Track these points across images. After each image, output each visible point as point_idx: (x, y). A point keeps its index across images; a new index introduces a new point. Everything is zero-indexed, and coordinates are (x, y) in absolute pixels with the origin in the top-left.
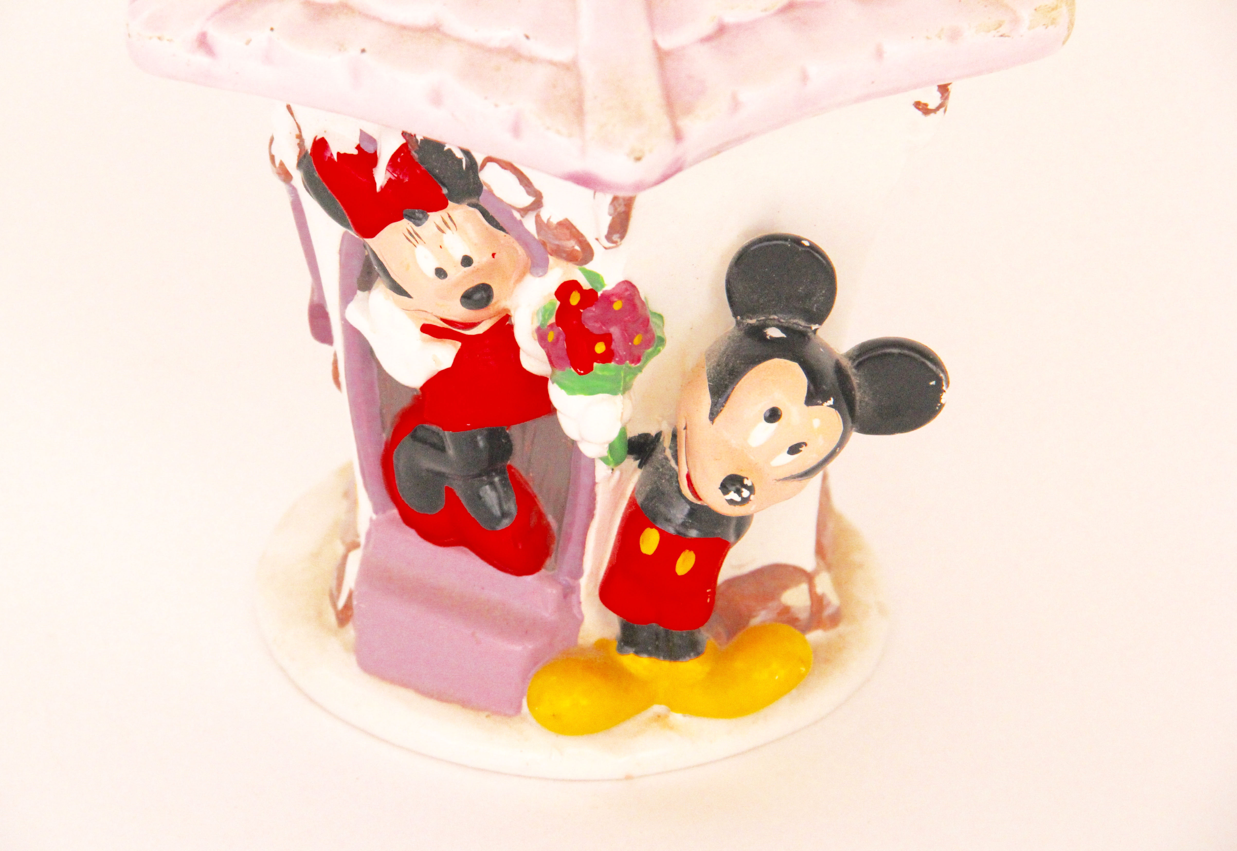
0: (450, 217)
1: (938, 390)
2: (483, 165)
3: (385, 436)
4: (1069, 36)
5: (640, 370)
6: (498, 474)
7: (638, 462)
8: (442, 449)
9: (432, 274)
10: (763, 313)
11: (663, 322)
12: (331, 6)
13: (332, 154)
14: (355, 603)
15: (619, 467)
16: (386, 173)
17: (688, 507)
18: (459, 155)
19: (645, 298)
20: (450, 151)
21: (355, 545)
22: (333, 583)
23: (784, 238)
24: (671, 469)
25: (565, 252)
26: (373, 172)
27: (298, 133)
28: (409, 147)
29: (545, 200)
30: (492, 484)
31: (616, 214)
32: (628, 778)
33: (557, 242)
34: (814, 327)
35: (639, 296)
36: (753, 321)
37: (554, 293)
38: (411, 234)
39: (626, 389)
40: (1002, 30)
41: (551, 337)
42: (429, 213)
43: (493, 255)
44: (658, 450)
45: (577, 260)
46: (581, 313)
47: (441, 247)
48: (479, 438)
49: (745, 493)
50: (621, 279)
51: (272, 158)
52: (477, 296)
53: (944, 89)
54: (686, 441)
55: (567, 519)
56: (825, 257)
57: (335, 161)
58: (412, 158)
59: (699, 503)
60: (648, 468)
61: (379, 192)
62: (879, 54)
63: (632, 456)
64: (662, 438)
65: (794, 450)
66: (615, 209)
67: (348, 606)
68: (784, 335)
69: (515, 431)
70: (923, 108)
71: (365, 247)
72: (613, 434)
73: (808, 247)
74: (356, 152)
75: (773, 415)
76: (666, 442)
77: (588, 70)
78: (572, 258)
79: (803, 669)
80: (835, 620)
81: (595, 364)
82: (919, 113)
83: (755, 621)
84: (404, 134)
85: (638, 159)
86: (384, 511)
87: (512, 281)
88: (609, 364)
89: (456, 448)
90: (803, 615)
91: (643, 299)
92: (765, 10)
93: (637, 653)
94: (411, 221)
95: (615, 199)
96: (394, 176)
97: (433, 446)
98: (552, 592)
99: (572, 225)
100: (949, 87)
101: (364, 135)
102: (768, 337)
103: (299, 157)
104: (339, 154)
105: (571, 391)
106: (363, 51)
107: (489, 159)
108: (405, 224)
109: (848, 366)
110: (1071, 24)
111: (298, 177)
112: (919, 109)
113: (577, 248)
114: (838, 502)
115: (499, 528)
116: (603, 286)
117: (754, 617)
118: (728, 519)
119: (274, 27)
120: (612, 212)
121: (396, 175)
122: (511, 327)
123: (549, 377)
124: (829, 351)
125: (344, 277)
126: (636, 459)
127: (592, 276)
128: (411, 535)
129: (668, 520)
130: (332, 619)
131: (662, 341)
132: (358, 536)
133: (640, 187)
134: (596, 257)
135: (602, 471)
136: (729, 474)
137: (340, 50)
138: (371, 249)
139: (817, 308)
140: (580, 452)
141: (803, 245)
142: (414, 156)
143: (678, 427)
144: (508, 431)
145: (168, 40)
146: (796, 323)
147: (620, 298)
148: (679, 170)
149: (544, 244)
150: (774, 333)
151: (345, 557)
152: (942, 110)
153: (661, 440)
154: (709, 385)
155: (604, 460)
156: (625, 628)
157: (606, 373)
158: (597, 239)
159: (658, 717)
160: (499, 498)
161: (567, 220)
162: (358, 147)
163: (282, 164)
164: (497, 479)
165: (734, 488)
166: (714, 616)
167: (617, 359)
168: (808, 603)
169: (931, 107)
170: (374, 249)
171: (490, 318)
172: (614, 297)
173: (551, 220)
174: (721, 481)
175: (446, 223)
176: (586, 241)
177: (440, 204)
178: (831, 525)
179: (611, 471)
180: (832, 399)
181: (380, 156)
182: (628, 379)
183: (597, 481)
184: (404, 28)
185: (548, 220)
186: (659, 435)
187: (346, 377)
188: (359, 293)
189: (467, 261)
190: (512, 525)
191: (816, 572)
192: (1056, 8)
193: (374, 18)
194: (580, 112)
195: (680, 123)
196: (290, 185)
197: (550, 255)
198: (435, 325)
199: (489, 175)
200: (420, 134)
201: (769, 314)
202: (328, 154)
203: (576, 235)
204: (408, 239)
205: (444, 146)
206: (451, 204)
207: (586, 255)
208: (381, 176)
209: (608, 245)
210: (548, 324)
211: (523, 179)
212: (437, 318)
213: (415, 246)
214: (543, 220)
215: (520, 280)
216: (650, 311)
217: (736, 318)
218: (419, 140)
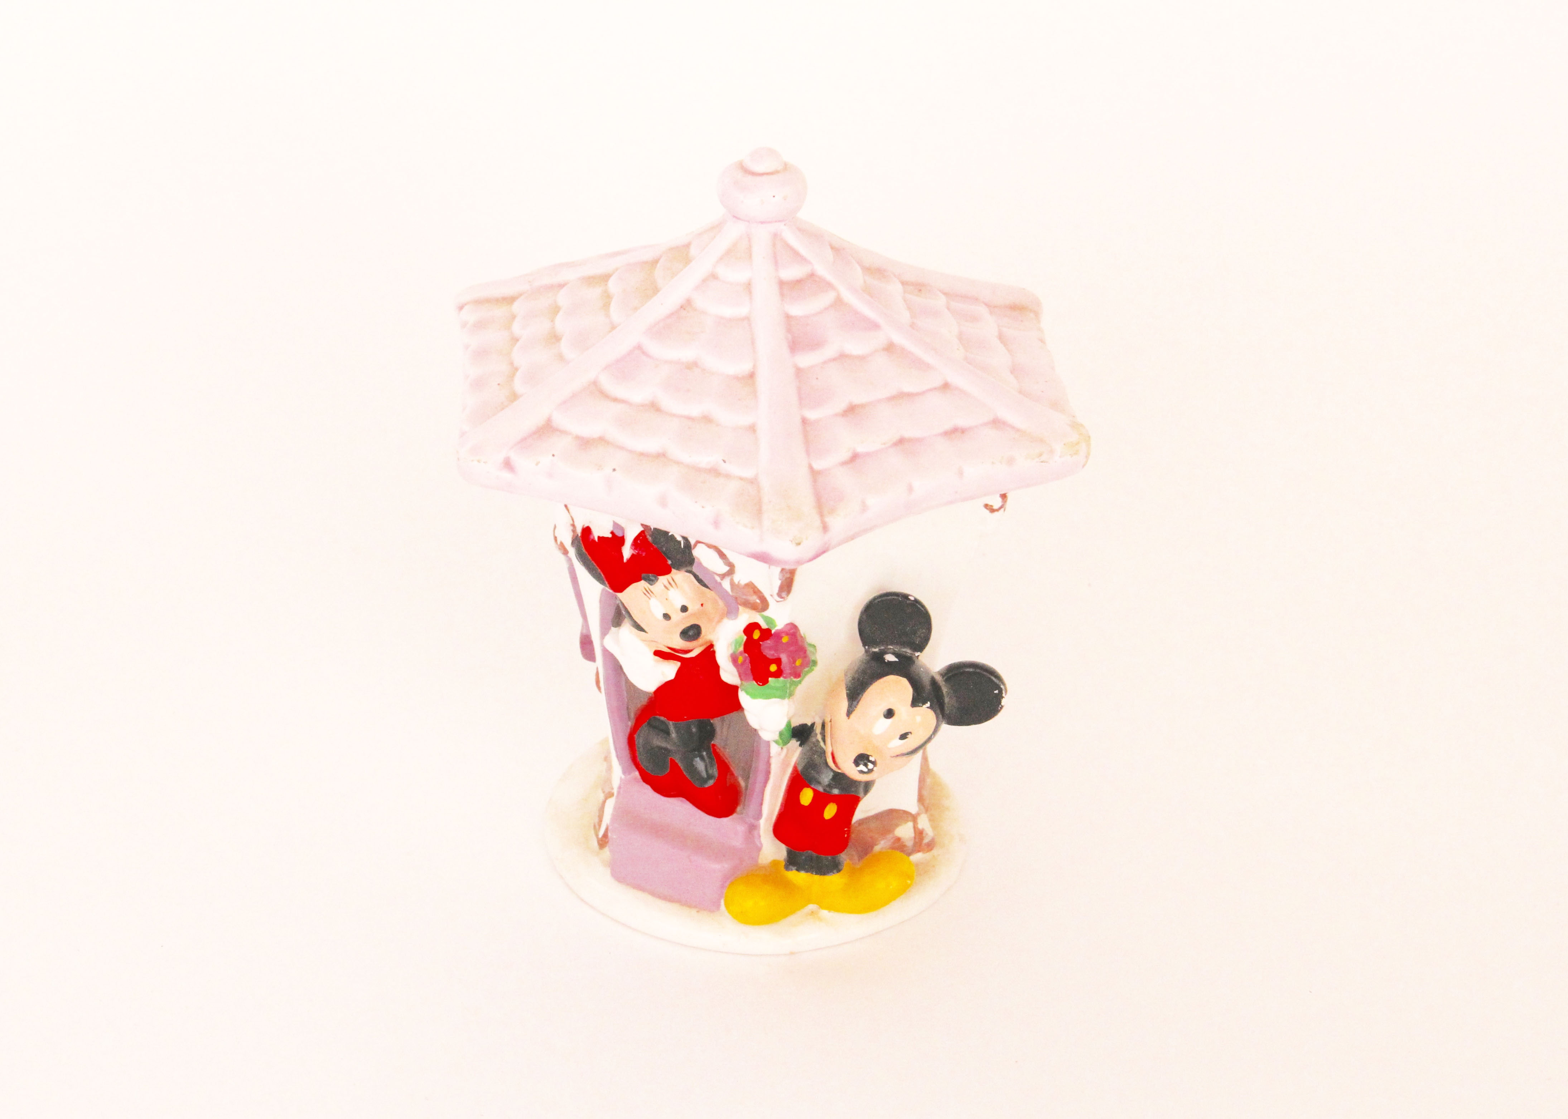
0: (672, 579)
1: (999, 697)
2: (695, 545)
3: (630, 724)
4: (1086, 461)
5: (800, 682)
6: (705, 750)
7: (799, 743)
8: (668, 733)
9: (661, 617)
10: (885, 645)
11: (816, 651)
12: (594, 440)
13: (594, 537)
14: (609, 834)
15: (786, 746)
16: (630, 550)
17: (832, 774)
18: (679, 538)
19: (804, 634)
20: (672, 536)
21: (610, 795)
22: (596, 820)
23: (897, 594)
24: (822, 748)
25: (750, 603)
26: (622, 549)
27: (572, 522)
28: (646, 533)
29: (737, 569)
30: (702, 758)
31: (784, 578)
32: (792, 953)
33: (744, 597)
34: (917, 654)
35: (800, 633)
36: (877, 650)
37: (743, 631)
38: (647, 590)
39: (791, 695)
40: (1043, 458)
41: (741, 659)
42: (659, 577)
43: (702, 605)
44: (813, 734)
45: (758, 609)
46: (761, 644)
47: (667, 599)
48: (692, 726)
49: (870, 766)
50: (788, 622)
51: (556, 538)
52: (691, 633)
53: (1004, 496)
54: (831, 731)
55: (751, 781)
56: (923, 606)
57: (596, 542)
58: (647, 539)
59: (840, 771)
60: (807, 747)
61: (626, 562)
62: (961, 473)
63: (795, 739)
64: (815, 726)
65: (903, 737)
66: (784, 576)
67: (605, 835)
68: (897, 660)
69: (716, 722)
70: (991, 508)
71: (616, 598)
72: (782, 725)
73: (913, 601)
74: (610, 536)
75: (890, 714)
76: (818, 729)
77: (765, 482)
78: (754, 607)
79: (909, 882)
80: (930, 846)
81: (770, 679)
82: (987, 512)
83: (877, 848)
84: (642, 525)
85: (799, 544)
86: (629, 774)
87: (714, 623)
88: (779, 679)
89: (677, 732)
90: (910, 844)
91: (803, 635)
92: (884, 444)
93: (798, 870)
94: (647, 582)
95: (783, 570)
96: (635, 552)
97: (662, 730)
98: (741, 828)
99: (755, 586)
100: (1007, 495)
101: (616, 525)
102: (886, 661)
103: (573, 538)
104: (599, 537)
105: (754, 696)
106: (614, 470)
107: (698, 542)
108: (642, 584)
109: (940, 680)
110: (1088, 454)
111: (572, 552)
112: (987, 509)
113: (758, 601)
114: (934, 766)
115: (706, 786)
116: (775, 626)
117: (876, 845)
118: (860, 782)
119: (555, 454)
120: (781, 578)
121: (637, 552)
122: (714, 652)
123: (739, 686)
124: (927, 671)
125: (603, 620)
126: (797, 741)
127: (767, 620)
128: (648, 789)
129: (819, 783)
130: (595, 844)
131: (815, 663)
132: (613, 789)
133: (800, 562)
134: (770, 607)
135: (775, 749)
136: (859, 753)
137: (598, 469)
138: (620, 600)
139: (919, 641)
140: (760, 737)
141: (909, 599)
142: (650, 539)
143: (826, 721)
144: (712, 721)
145: (484, 462)
146: (905, 652)
147: (787, 634)
148: (824, 552)
149: (736, 598)
150: (890, 658)
151: (604, 802)
152: (1002, 509)
153: (814, 728)
154: (847, 693)
155: (776, 742)
156: (789, 853)
157: (778, 685)
158: (771, 595)
159: (812, 913)
160: (706, 766)
161: (751, 582)
162: (612, 533)
163: (561, 543)
164: (705, 753)
165: (862, 763)
166: (850, 844)
167: (785, 675)
168: (913, 835)
169: (996, 507)
170: (623, 602)
171: (700, 646)
172: (783, 633)
173: (741, 582)
174: (854, 758)
175: (670, 583)
176: (763, 596)
177: (666, 571)
178: (929, 781)
179: (780, 749)
180: (929, 703)
181: (626, 538)
182: (792, 689)
183: (771, 755)
185: (739, 582)
186: (813, 725)
187: (604, 683)
188: (613, 629)
189: (684, 609)
190: (715, 784)
191: (918, 814)
192: (1078, 443)
193: (621, 448)
194: (760, 512)
195: (827, 519)
196: (568, 557)
197: (740, 605)
198: (663, 650)
199: (699, 552)
200: (653, 525)
201: (887, 645)
202: (592, 537)
203: (757, 592)
204: (645, 594)
205: (669, 533)
206: (674, 571)
207: (763, 605)
208: (627, 552)
209: (779, 599)
210: (739, 651)
211: (722, 555)
212: (665, 646)
213: (650, 599)
214: (735, 583)
215: (719, 621)
216: (807, 642)
217: (865, 648)
218: (652, 529)
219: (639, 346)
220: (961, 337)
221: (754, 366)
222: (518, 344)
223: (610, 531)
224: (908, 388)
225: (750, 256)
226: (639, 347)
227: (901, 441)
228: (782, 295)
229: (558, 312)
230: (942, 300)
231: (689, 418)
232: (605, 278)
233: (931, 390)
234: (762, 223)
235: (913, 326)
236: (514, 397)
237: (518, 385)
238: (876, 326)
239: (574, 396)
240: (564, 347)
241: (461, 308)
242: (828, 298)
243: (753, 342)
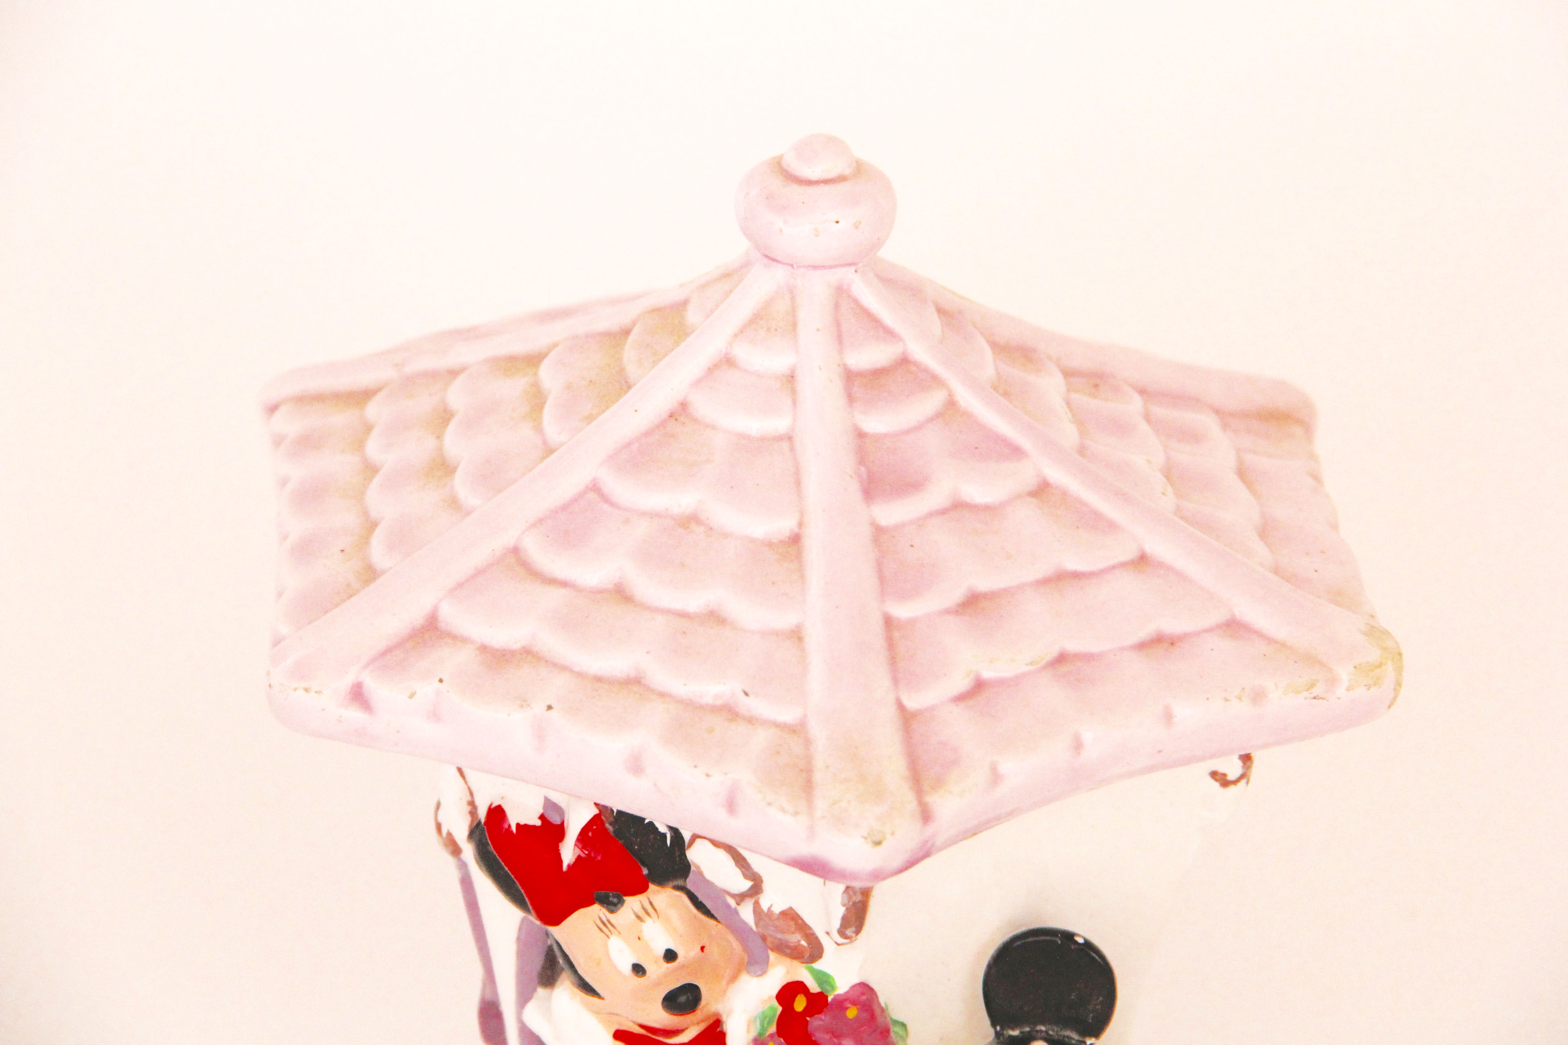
0: (651, 903)
4: (1395, 699)
9: (627, 969)
10: (1027, 1022)
11: (907, 1035)
12: (513, 653)
13: (509, 826)
16: (574, 850)
18: (662, 829)
20: (651, 825)
23: (1052, 933)
25: (788, 947)
26: (559, 847)
27: (469, 798)
28: (603, 818)
29: (766, 886)
31: (851, 903)
33: (779, 936)
34: (1089, 1042)
36: (1015, 1033)
37: (775, 996)
38: (605, 925)
40: (1316, 691)
42: (625, 898)
43: (702, 948)
45: (803, 957)
46: (808, 1021)
47: (639, 938)
50: (856, 980)
51: (439, 827)
52: (682, 999)
53: (1246, 759)
56: (1100, 955)
57: (513, 833)
58: (606, 830)
61: (566, 872)
62: (1168, 716)
66: (850, 898)
70: (1222, 780)
71: (547, 935)
73: (1081, 945)
74: (538, 823)
77: (818, 732)
78: (795, 954)
82: (1216, 785)
84: (597, 805)
85: (878, 843)
87: (724, 982)
91: (883, 1005)
92: (1031, 664)
94: (604, 907)
96: (584, 852)
99: (798, 916)
100: (1252, 756)
101: (549, 804)
103: (470, 826)
104: (518, 825)
106: (550, 708)
108: (596, 910)
110: (1399, 684)
111: (469, 852)
112: (1216, 780)
113: (803, 943)
116: (833, 988)
119: (443, 678)
120: (846, 901)
121: (587, 852)
122: (722, 1035)
125: (521, 971)
133: (879, 876)
137: (522, 706)
138: (555, 940)
139: (1093, 1018)
141: (1076, 942)
142: (609, 829)
145: (316, 692)
146: (1068, 1037)
147: (854, 1003)
148: (927, 855)
149: (764, 938)
152: (1243, 782)
158: (828, 933)
161: (791, 908)
162: (542, 817)
163: (449, 834)
169: (1231, 777)
170: (560, 942)
171: (698, 1023)
172: (848, 1002)
173: (772, 909)
175: (645, 910)
176: (813, 934)
177: (639, 888)
181: (567, 828)
184: (599, 679)
185: (769, 909)
188: (541, 992)
189: (670, 956)
192: (1380, 666)
193: (564, 668)
194: (808, 787)
195: (929, 799)
196: (460, 859)
197: (772, 950)
198: (631, 1030)
199: (698, 854)
200: (617, 805)
201: (1036, 1024)
202: (506, 826)
203: (803, 927)
204: (600, 929)
205: (644, 819)
206: (652, 887)
207: (815, 952)
208: (569, 852)
209: (841, 940)
210: (768, 1034)
211: (740, 861)
212: (634, 1022)
213: (609, 938)
214: (762, 910)
215: (734, 978)
216: (891, 1019)
217: (995, 1029)
218: (615, 811)
219: (594, 485)
220: (1169, 472)
221: (800, 524)
222: (377, 480)
223: (539, 815)
224: (1073, 564)
225: (794, 325)
226: (595, 488)
227: (1062, 658)
228: (851, 398)
229: (449, 420)
230: (1136, 404)
231: (683, 615)
232: (534, 360)
233: (1114, 567)
234: (815, 267)
235: (1082, 450)
236: (370, 574)
237: (378, 552)
238: (1015, 452)
239: (479, 572)
240: (461, 485)
241: (273, 409)
242: (933, 402)
243: (798, 483)
